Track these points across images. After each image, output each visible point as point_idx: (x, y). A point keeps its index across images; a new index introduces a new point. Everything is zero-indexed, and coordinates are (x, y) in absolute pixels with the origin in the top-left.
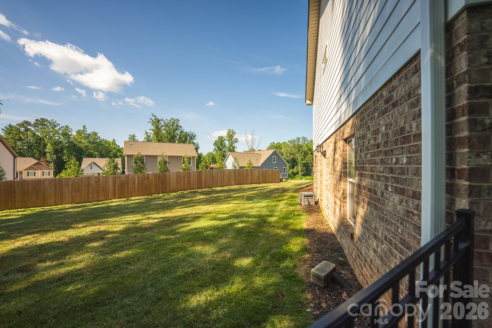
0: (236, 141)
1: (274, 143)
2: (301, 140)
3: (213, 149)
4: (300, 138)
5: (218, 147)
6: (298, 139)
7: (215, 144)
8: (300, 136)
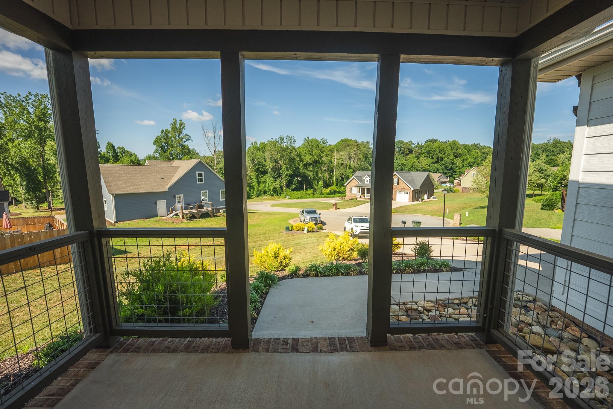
0: (188, 139)
1: (256, 143)
2: (285, 141)
3: (153, 151)
4: (284, 138)
5: (162, 148)
6: (282, 139)
7: (156, 142)
8: (285, 135)
